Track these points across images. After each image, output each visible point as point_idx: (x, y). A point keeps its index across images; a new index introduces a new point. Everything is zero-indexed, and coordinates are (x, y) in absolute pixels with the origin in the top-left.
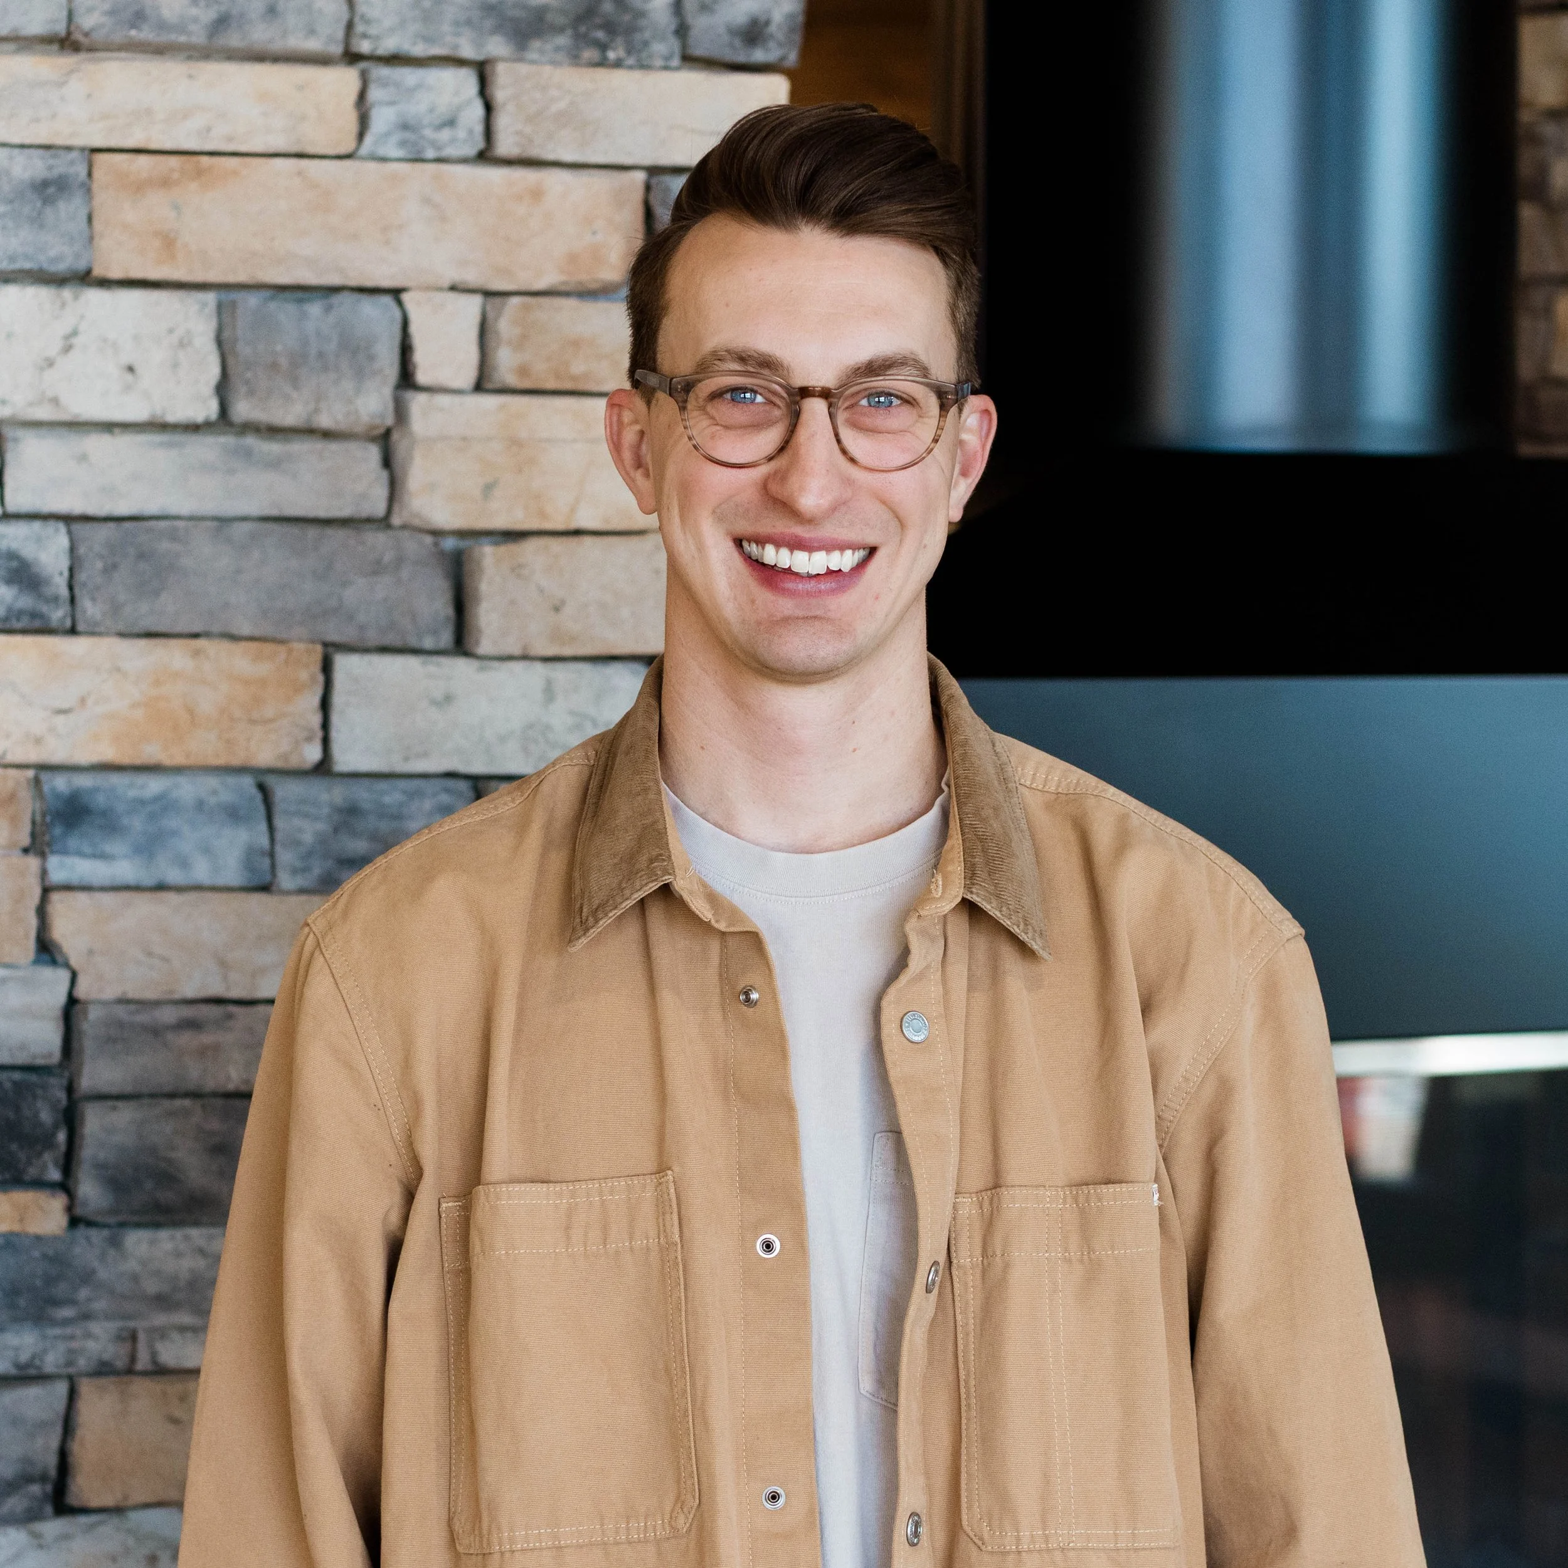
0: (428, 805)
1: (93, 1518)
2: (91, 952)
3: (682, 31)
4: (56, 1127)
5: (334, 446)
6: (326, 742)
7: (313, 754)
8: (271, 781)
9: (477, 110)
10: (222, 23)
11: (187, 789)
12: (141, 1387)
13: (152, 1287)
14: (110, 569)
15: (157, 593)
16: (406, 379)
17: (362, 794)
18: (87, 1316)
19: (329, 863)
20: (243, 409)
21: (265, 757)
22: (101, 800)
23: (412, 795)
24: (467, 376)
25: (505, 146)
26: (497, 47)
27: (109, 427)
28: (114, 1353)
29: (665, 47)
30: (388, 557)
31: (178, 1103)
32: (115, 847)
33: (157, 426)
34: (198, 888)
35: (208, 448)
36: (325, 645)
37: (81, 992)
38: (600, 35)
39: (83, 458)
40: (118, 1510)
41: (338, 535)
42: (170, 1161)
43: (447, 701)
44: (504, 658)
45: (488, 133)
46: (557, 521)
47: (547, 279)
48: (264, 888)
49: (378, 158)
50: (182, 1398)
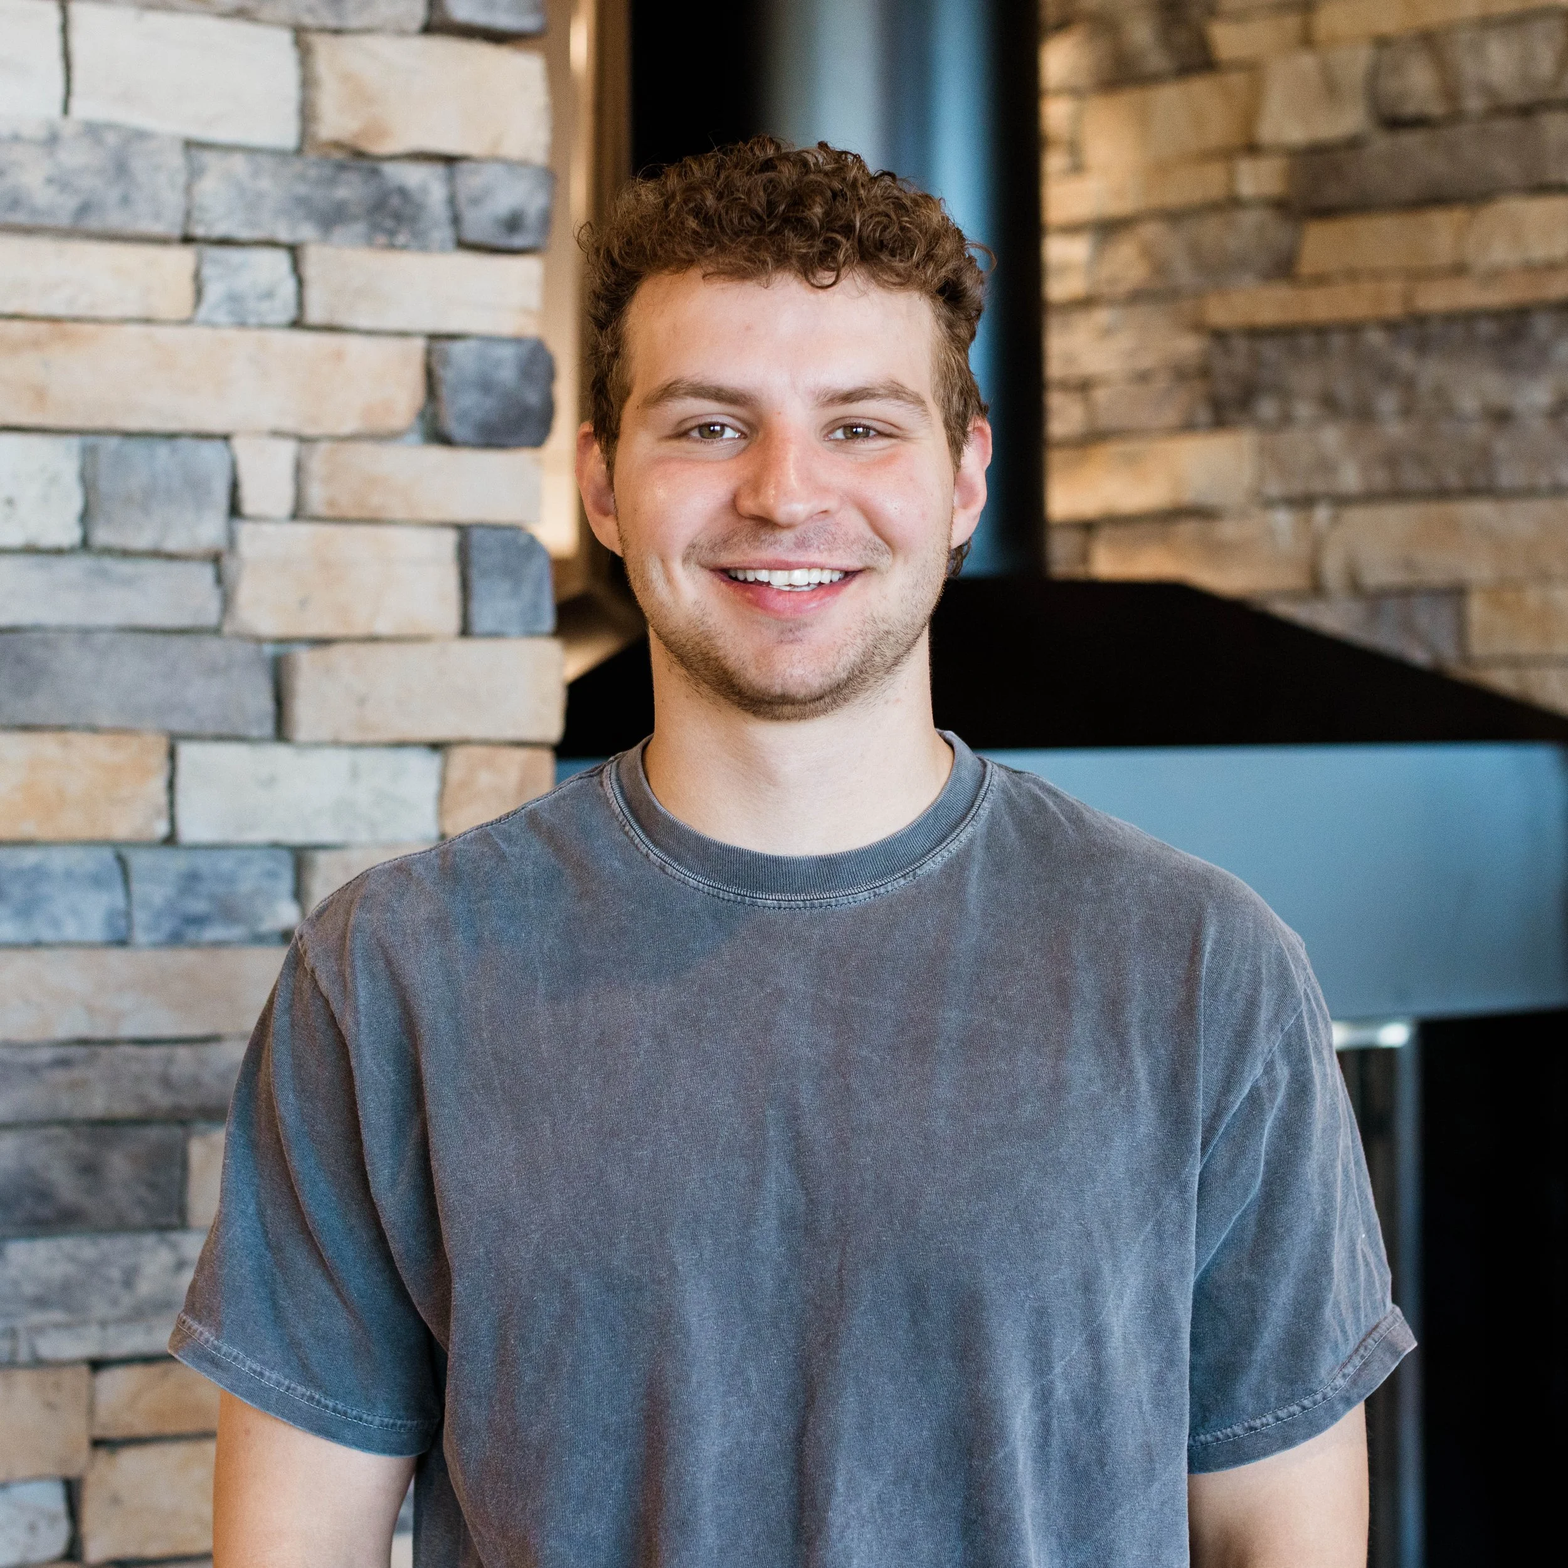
0: (255, 870)
3: (456, 220)
5: (176, 568)
6: (172, 820)
7: (161, 828)
8: (125, 852)
9: (288, 286)
10: (84, 209)
11: (58, 860)
12: (24, 1380)
13: (29, 1289)
15: (31, 693)
16: (235, 510)
17: (202, 862)
19: (176, 921)
21: (122, 831)
23: (242, 863)
24: (284, 507)
25: (314, 315)
26: (306, 232)
29: (443, 233)
30: (222, 660)
31: (52, 1130)
33: (31, 550)
34: (68, 945)
35: (74, 568)
36: (171, 735)
38: (389, 223)
40: (4, 1487)
41: (180, 644)
42: (46, 1181)
43: (270, 782)
44: (318, 745)
45: (301, 304)
46: (359, 630)
47: (348, 427)
48: (122, 942)
49: (211, 324)
50: (57, 1386)
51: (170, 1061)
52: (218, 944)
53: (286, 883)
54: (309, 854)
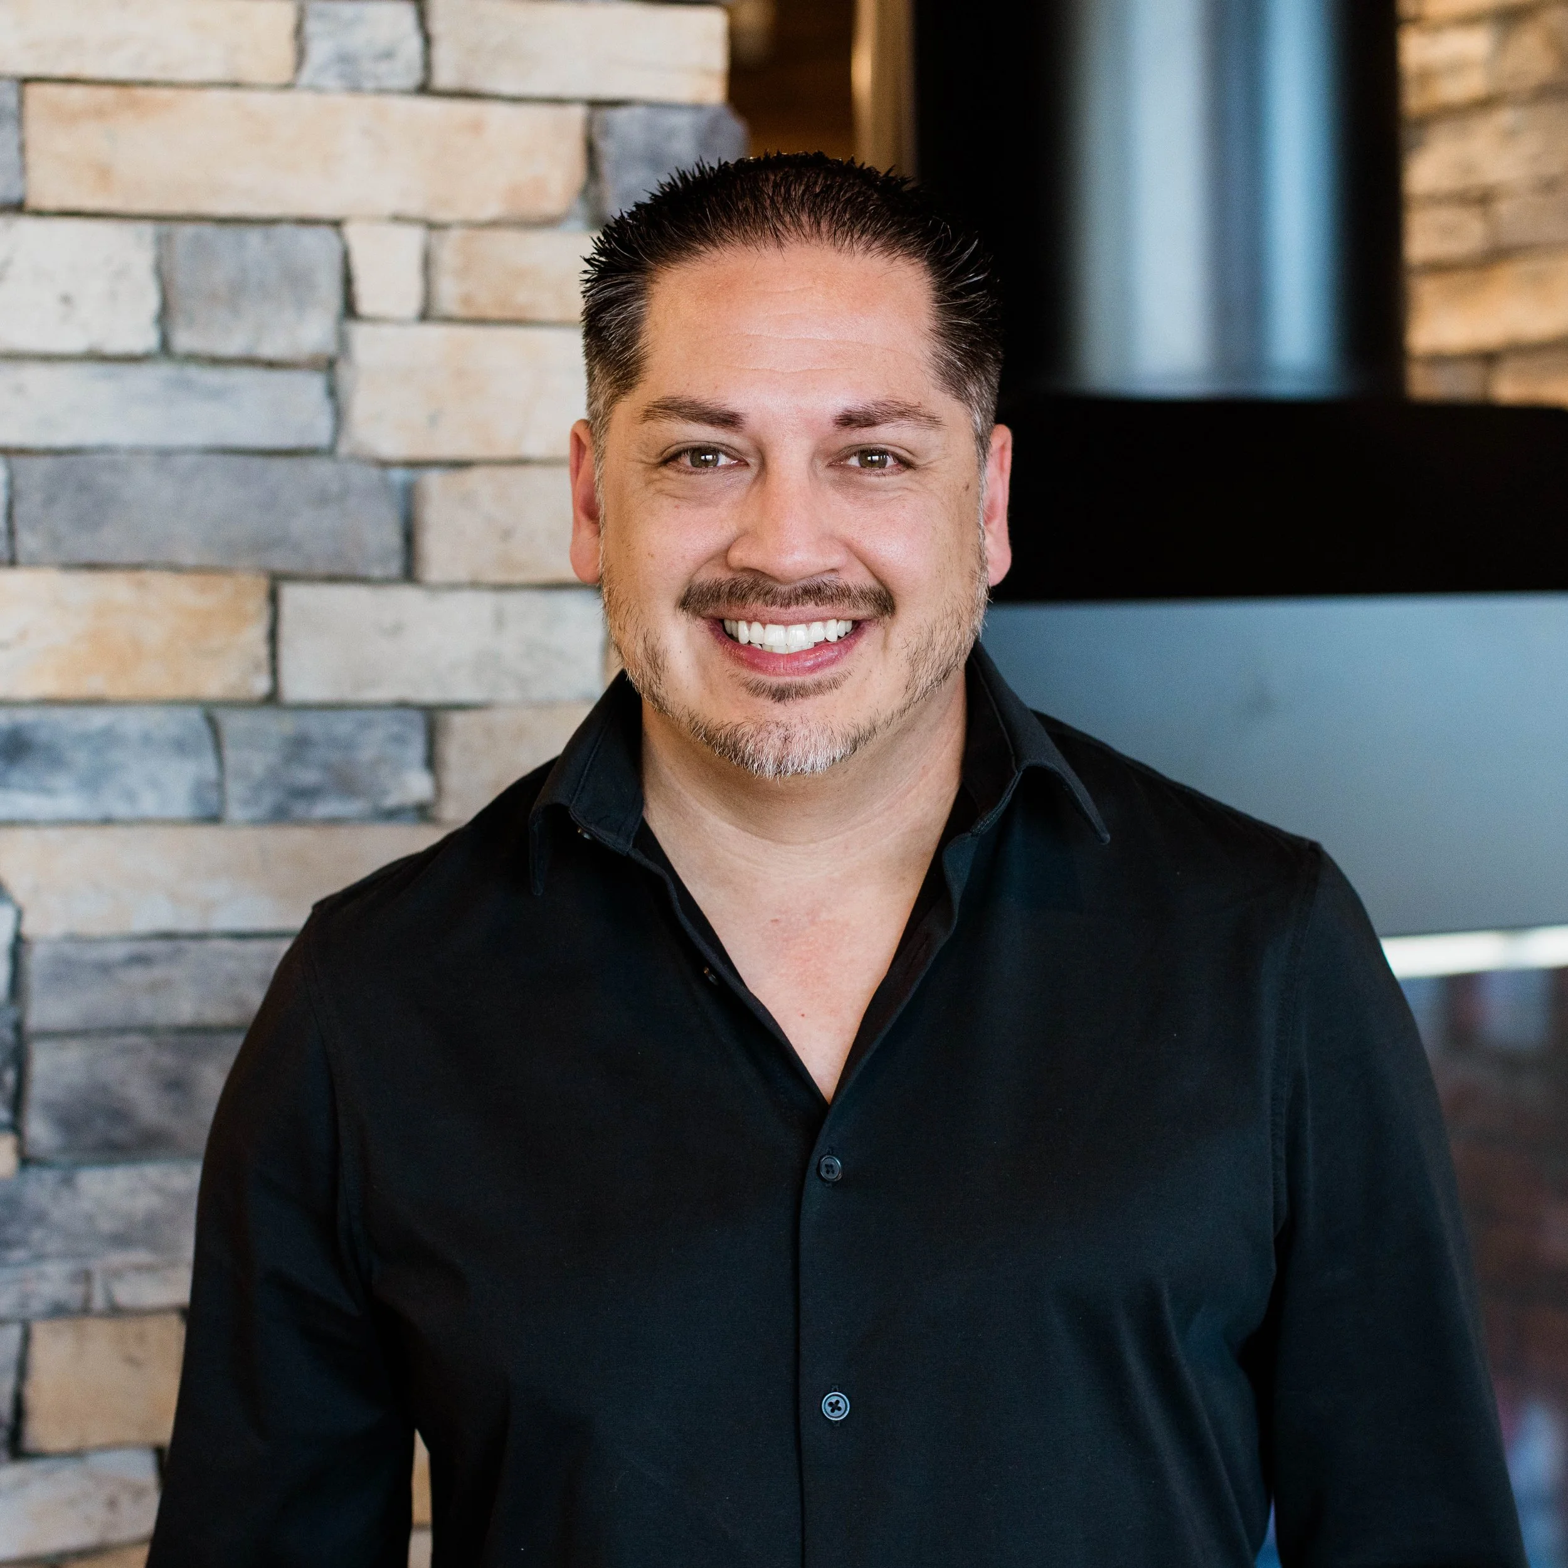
0: (379, 735)
1: (51, 1463)
2: (37, 887)
5: (278, 376)
6: (274, 672)
7: (261, 685)
8: (221, 714)
9: (414, 44)
11: (132, 723)
12: (100, 1331)
13: (106, 1225)
14: (50, 501)
15: (97, 526)
16: (349, 310)
17: (313, 724)
18: (40, 1257)
19: (281, 795)
20: (184, 340)
21: (213, 686)
22: (43, 735)
23: (363, 726)
24: (412, 305)
25: (444, 78)
27: (48, 358)
28: (71, 1294)
30: (334, 487)
31: (129, 1039)
32: (61, 781)
33: (96, 357)
34: (145, 821)
35: (147, 378)
36: (272, 575)
37: (30, 928)
39: (19, 390)
40: (77, 1454)
41: (280, 466)
42: (122, 1098)
43: (396, 630)
44: (454, 587)
45: (428, 66)
46: (504, 450)
47: (492, 210)
48: (213, 818)
49: (316, 89)
50: (141, 1338)
52: (334, 822)
53: (416, 750)
54: (441, 716)
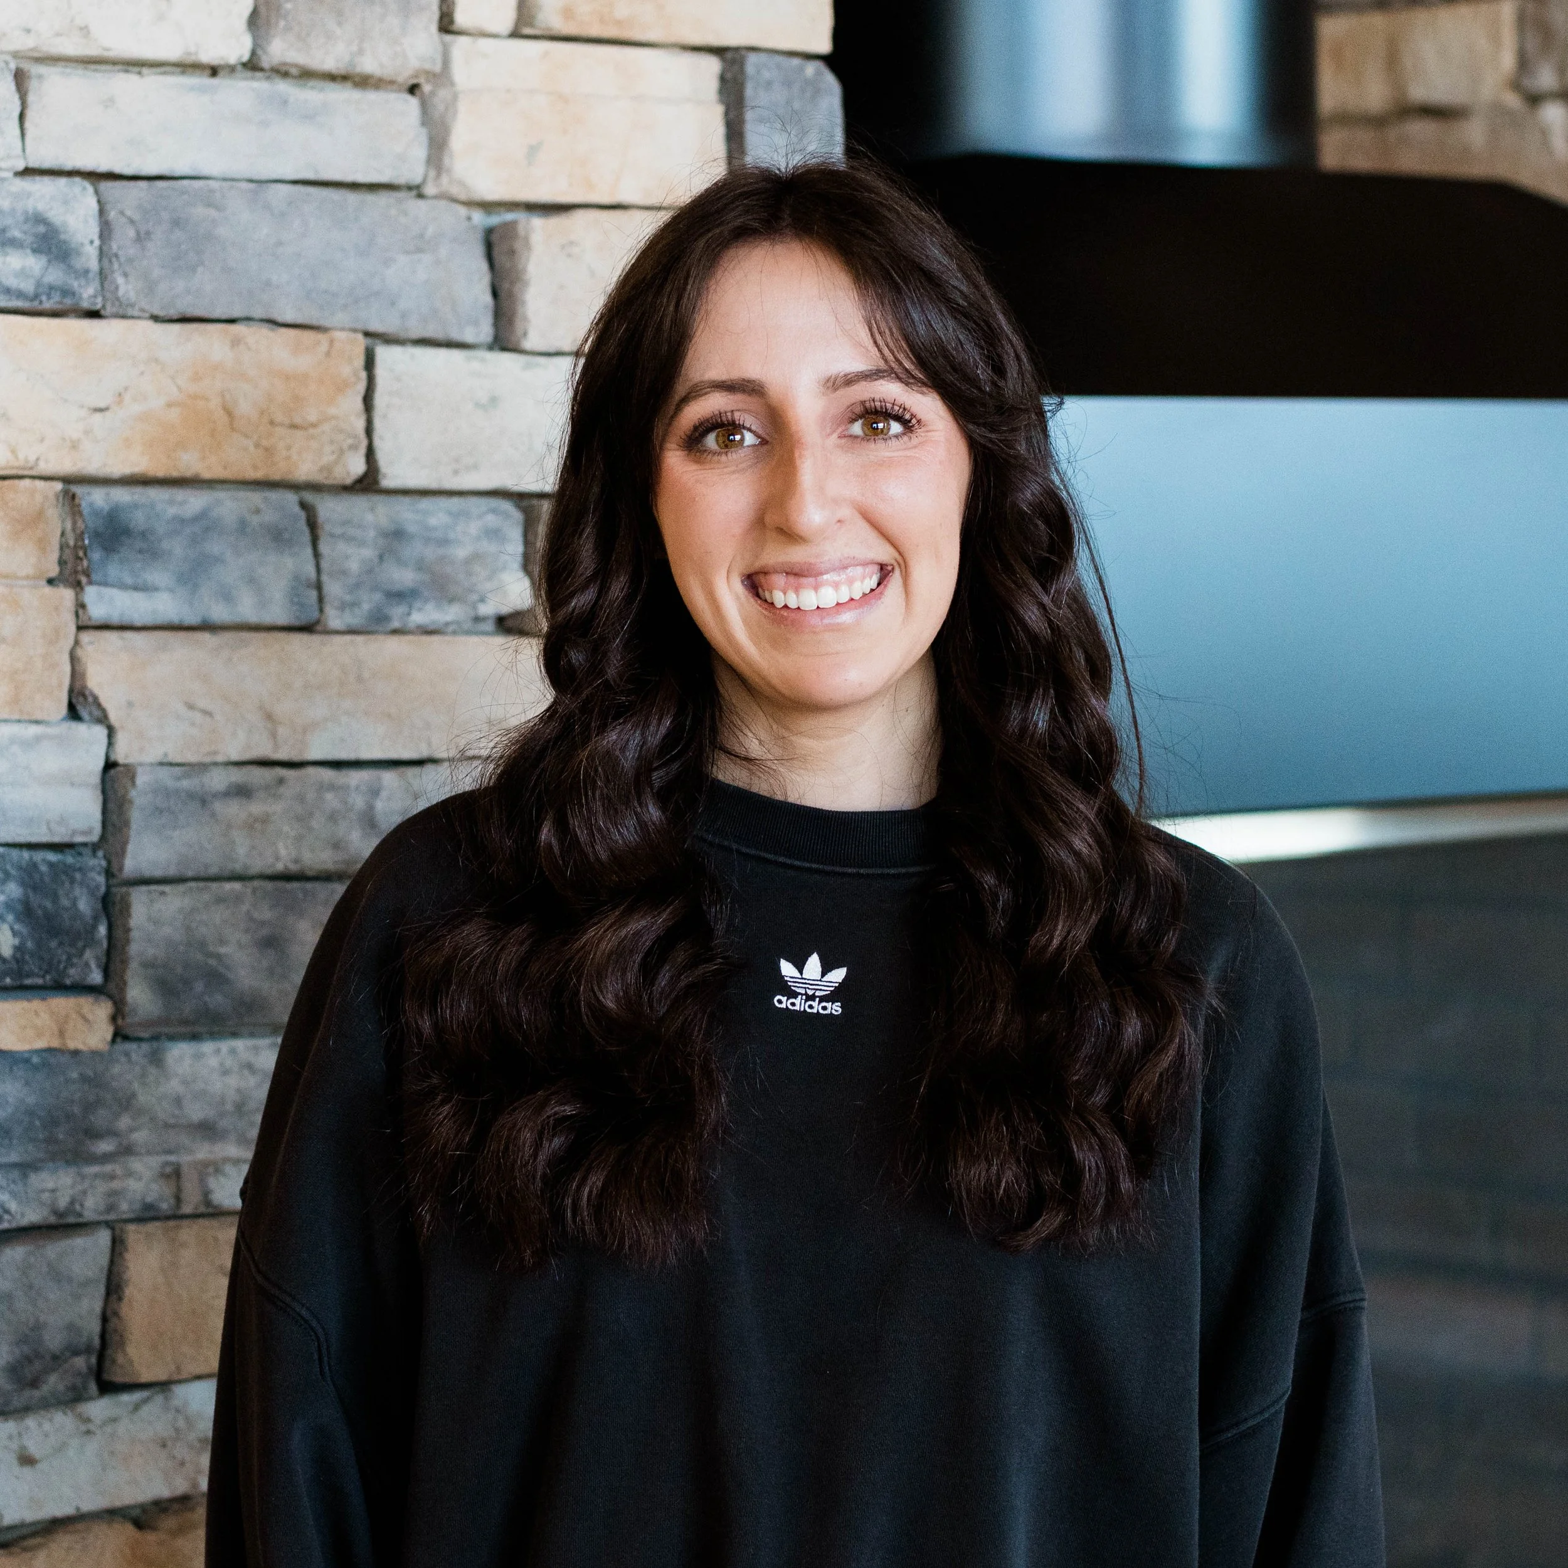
0: (474, 528)
1: (137, 1396)
2: (130, 704)
4: (96, 918)
5: (372, 96)
6: (370, 452)
7: (357, 466)
8: (315, 498)
11: (227, 507)
12: (195, 1236)
13: (196, 1112)
14: (141, 238)
15: (193, 269)
16: (446, 21)
17: (407, 515)
18: (128, 1150)
19: (378, 597)
20: (279, 49)
21: (305, 469)
22: (138, 520)
23: (456, 515)
24: (505, 19)
27: (135, 66)
28: (157, 1192)
30: (429, 231)
31: (228, 886)
32: (157, 576)
33: (190, 66)
34: (242, 627)
35: (241, 94)
36: (367, 334)
37: (121, 755)
40: (165, 1386)
41: (378, 204)
42: (219, 957)
43: (492, 404)
46: (600, 192)
48: (311, 627)
51: (375, 792)
52: (428, 631)
53: (513, 547)
54: (540, 505)
